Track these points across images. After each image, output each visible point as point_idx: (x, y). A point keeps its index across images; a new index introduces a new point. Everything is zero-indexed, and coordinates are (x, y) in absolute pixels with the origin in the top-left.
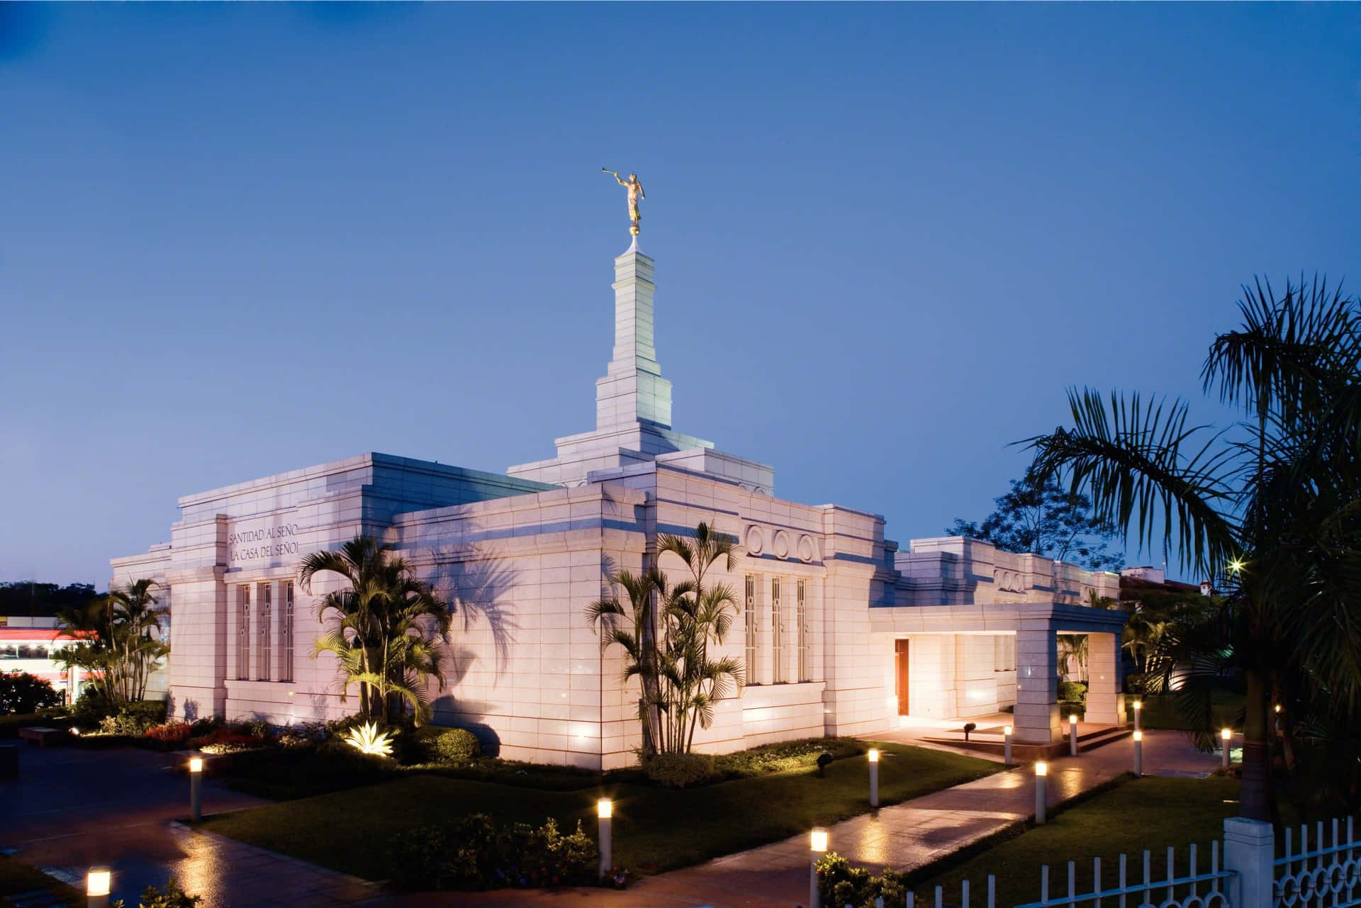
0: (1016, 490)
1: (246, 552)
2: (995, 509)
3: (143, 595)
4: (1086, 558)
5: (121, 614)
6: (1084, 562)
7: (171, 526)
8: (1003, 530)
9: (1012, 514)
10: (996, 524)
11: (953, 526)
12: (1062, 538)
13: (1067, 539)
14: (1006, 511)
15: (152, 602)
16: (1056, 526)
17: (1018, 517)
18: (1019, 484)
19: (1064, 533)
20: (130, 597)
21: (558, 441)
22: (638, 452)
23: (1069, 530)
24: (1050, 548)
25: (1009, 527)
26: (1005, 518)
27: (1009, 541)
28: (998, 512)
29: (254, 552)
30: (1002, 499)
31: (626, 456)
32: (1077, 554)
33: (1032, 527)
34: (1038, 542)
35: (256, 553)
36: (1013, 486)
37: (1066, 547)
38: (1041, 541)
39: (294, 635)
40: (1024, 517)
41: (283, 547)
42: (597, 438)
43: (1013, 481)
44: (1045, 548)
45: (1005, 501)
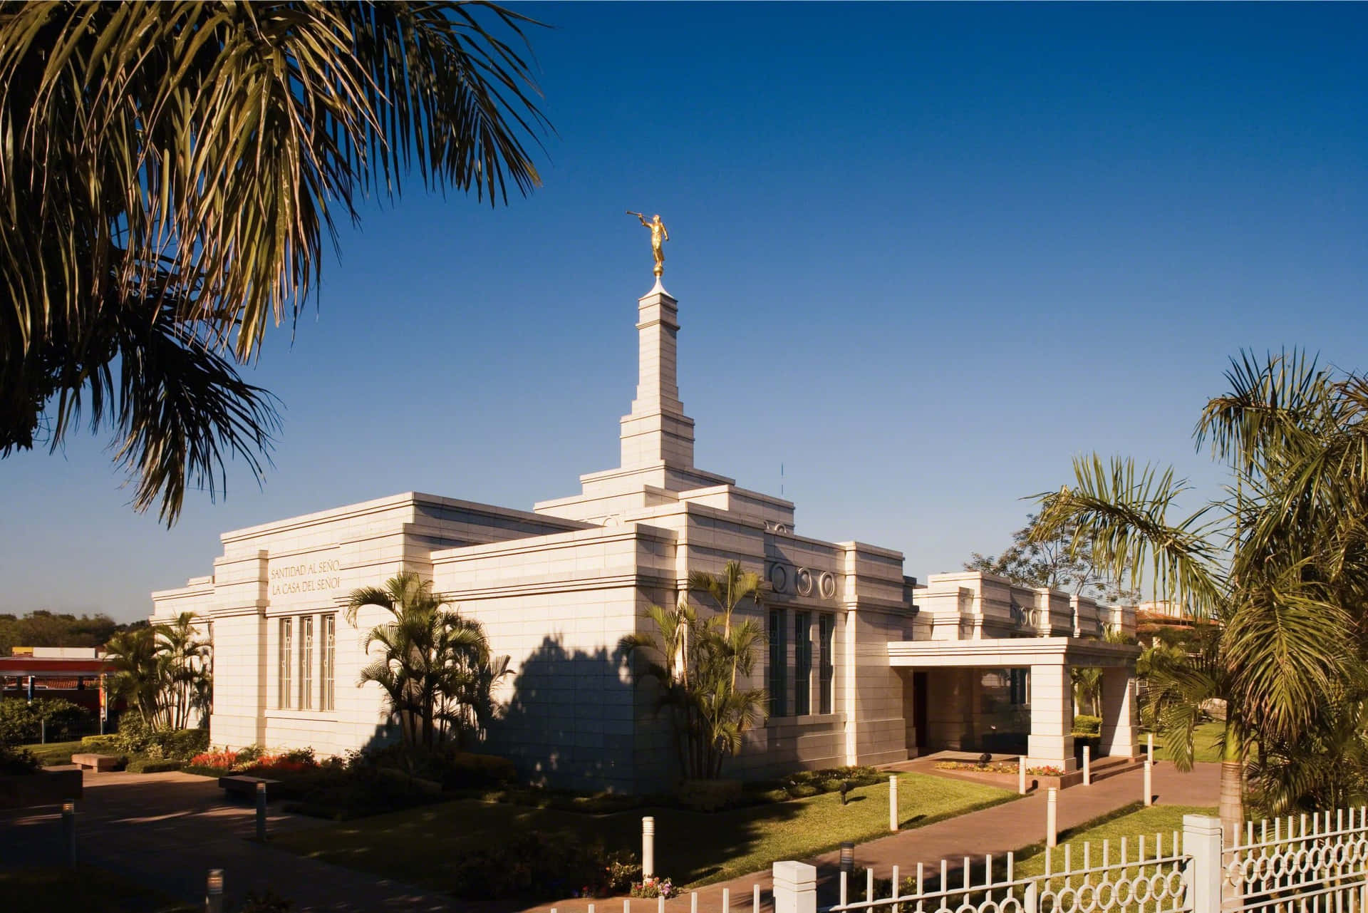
0: (1033, 524)
1: (287, 587)
2: (1012, 543)
3: (186, 628)
4: (1102, 593)
5: (166, 646)
6: (1101, 596)
7: (214, 561)
8: (1020, 564)
9: (1029, 548)
10: (1014, 559)
11: (971, 561)
12: (1079, 573)
13: (1084, 573)
14: (1024, 546)
15: (195, 633)
16: (1074, 561)
17: (1035, 552)
18: (1036, 518)
19: (1081, 568)
20: (174, 629)
21: (582, 478)
22: (662, 490)
23: (1086, 564)
24: (1067, 582)
25: (1026, 562)
26: (1022, 552)
27: (1026, 575)
28: (1015, 546)
29: (295, 586)
30: (1019, 534)
31: (650, 493)
32: (1094, 588)
33: (1049, 562)
34: (1055, 576)
35: (298, 587)
36: (1030, 520)
37: (1083, 580)
38: (1058, 576)
39: (335, 667)
40: (1041, 551)
41: (324, 582)
42: (623, 475)
43: (1030, 516)
44: (1062, 582)
45: (1022, 535)
